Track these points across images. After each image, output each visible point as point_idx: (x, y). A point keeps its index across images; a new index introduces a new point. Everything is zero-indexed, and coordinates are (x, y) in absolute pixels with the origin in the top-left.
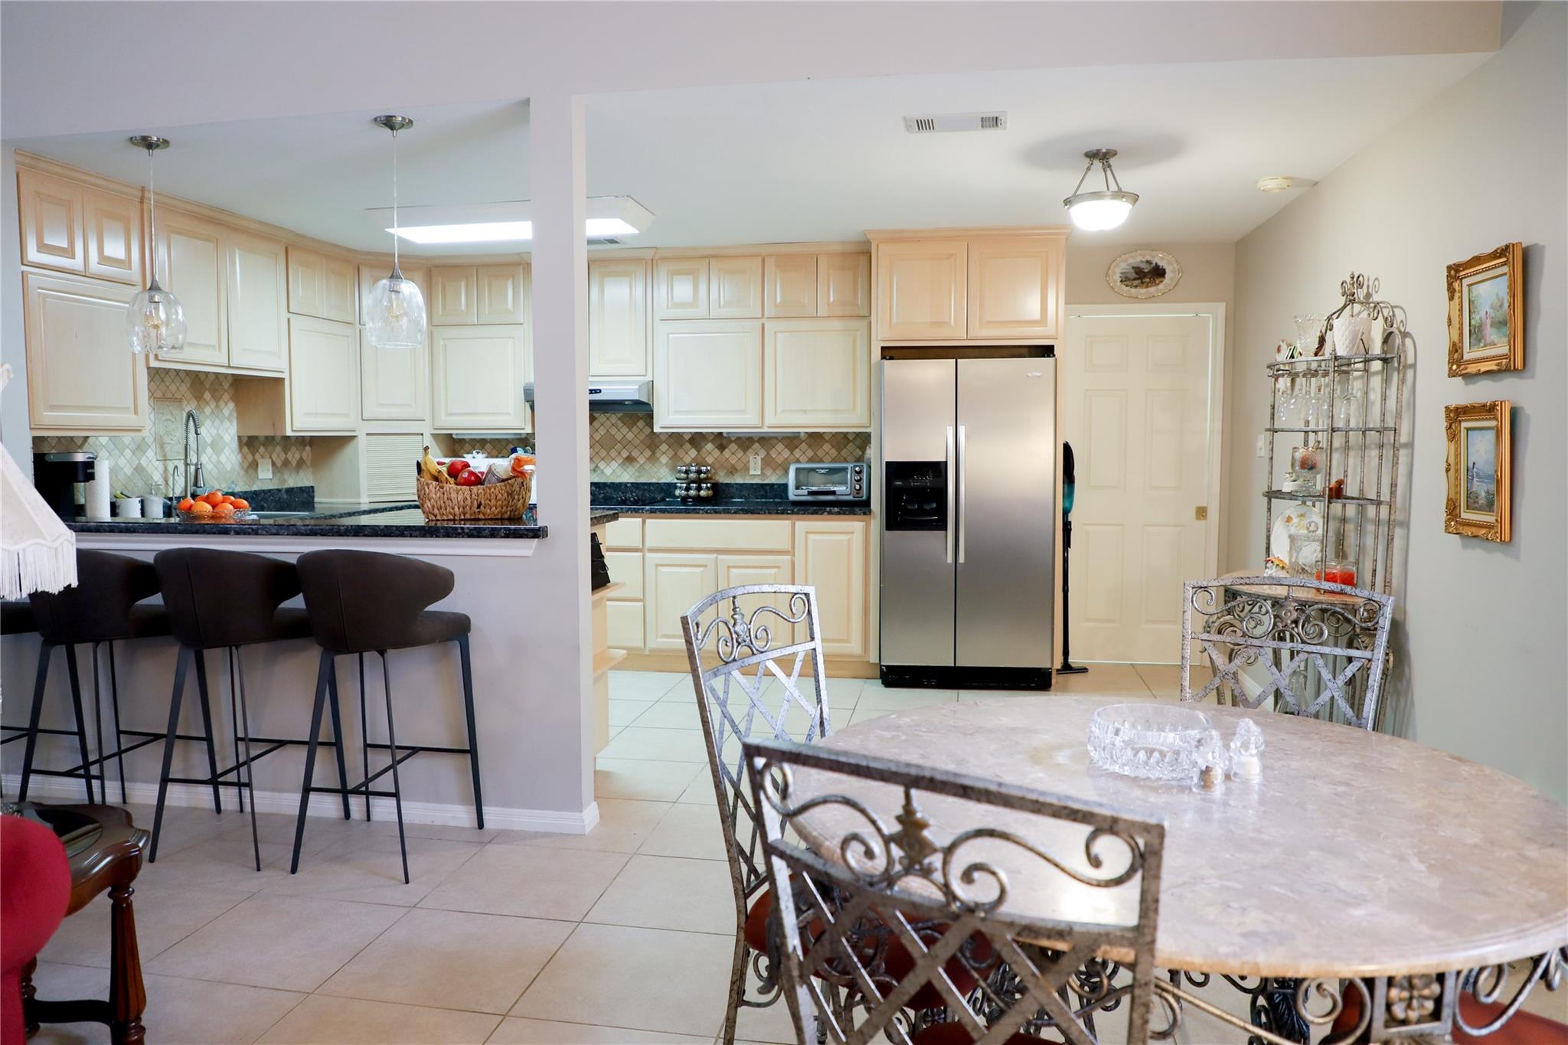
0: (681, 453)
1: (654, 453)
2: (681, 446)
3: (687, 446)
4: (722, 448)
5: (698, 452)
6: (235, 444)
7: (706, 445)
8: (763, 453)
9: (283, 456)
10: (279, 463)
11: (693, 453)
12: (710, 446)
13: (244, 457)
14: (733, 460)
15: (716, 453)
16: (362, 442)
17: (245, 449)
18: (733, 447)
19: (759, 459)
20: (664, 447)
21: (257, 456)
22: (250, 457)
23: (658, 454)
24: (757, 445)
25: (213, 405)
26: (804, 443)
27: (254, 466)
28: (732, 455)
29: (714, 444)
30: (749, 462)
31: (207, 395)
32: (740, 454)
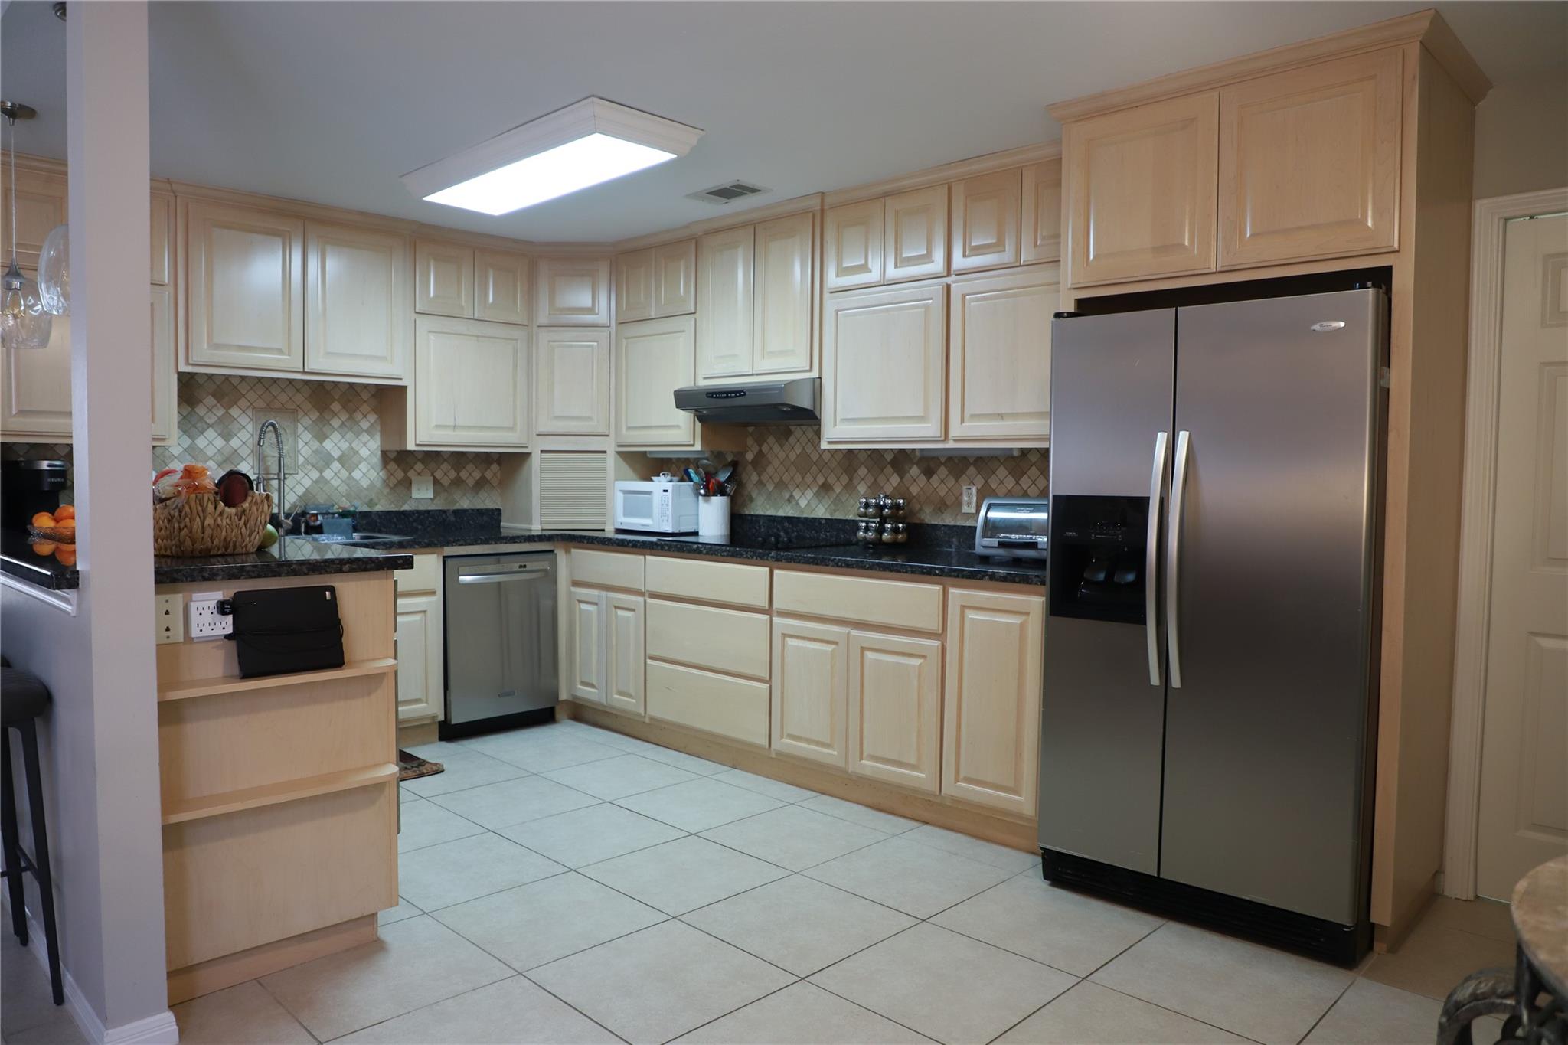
0: (881, 479)
1: (851, 479)
2: (882, 470)
3: (889, 469)
4: (929, 473)
5: (901, 478)
6: (377, 459)
7: (910, 468)
8: (980, 481)
9: (453, 474)
10: (446, 482)
11: (895, 480)
12: (914, 471)
13: (391, 474)
14: (942, 491)
15: (923, 479)
16: (536, 460)
17: (392, 466)
18: (943, 471)
19: (974, 490)
20: (863, 471)
21: (411, 474)
22: (400, 474)
23: (855, 482)
24: (972, 470)
25: (344, 416)
26: (1034, 468)
27: (406, 484)
28: (941, 483)
29: (919, 468)
30: (961, 494)
31: (336, 406)
32: (951, 482)
